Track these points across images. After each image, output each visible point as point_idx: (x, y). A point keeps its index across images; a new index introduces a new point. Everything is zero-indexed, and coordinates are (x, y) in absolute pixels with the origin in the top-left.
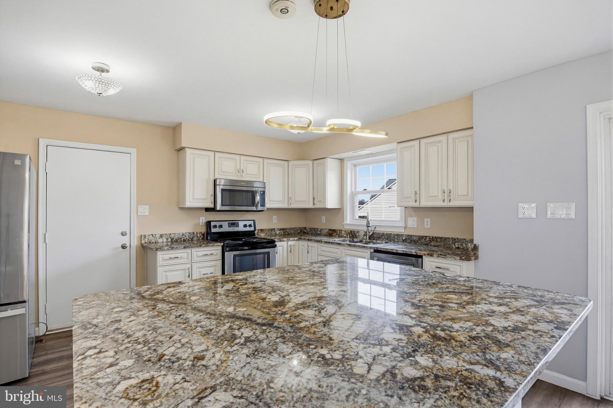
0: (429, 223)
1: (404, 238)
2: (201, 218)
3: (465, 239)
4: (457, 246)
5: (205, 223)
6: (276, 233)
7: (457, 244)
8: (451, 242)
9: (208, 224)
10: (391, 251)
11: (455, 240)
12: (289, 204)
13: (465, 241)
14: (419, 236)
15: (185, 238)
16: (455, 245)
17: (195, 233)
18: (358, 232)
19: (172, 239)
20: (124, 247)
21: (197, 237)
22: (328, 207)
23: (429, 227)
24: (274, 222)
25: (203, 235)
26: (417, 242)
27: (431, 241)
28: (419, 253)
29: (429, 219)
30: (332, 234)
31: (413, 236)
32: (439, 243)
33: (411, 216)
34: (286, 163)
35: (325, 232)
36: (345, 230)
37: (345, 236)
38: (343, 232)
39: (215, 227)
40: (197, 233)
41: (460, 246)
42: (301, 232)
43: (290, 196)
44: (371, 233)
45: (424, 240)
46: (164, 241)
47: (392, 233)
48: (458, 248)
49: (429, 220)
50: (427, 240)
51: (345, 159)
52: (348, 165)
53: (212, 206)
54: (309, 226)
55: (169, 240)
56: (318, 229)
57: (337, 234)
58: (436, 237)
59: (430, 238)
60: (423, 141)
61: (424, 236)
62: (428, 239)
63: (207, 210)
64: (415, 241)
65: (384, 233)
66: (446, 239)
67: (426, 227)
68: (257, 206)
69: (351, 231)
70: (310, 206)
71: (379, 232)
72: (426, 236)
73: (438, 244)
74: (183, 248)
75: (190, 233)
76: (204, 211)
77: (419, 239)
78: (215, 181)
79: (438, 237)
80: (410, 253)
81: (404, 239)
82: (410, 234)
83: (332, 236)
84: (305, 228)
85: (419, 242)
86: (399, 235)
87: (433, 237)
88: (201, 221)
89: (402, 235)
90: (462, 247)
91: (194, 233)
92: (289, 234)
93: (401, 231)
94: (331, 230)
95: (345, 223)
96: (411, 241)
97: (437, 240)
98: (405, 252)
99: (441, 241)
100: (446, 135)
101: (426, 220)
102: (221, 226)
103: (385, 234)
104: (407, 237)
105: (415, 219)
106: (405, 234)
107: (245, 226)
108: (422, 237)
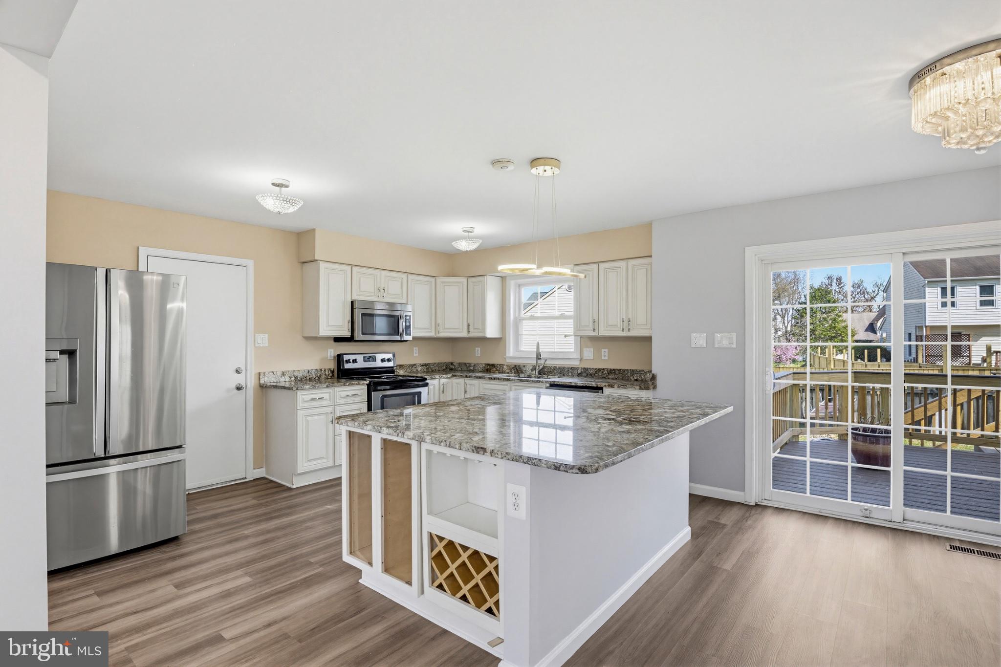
0: (607, 354)
2: (329, 350)
3: (643, 370)
4: (635, 378)
5: (334, 357)
6: (417, 370)
7: (635, 375)
8: (629, 375)
9: (339, 357)
10: (570, 384)
11: (633, 372)
12: (437, 332)
13: (643, 372)
14: (596, 369)
15: (311, 376)
16: (633, 377)
17: (323, 370)
18: (524, 366)
19: (296, 378)
20: (239, 388)
21: (326, 375)
22: (488, 337)
23: (606, 358)
24: (415, 355)
25: (333, 372)
26: (595, 374)
27: (609, 374)
28: (600, 385)
30: (490, 369)
31: (590, 368)
33: (587, 347)
34: (433, 279)
35: (479, 368)
36: (507, 364)
37: (507, 371)
38: (505, 367)
39: (348, 361)
40: (325, 370)
41: (638, 378)
42: (446, 368)
43: (439, 321)
44: (541, 367)
45: (602, 373)
46: (286, 380)
47: (566, 366)
48: (637, 380)
49: (607, 350)
51: (507, 278)
52: (512, 284)
53: (348, 334)
54: (457, 360)
55: (293, 379)
56: (470, 364)
57: (497, 370)
58: (614, 370)
59: (607, 371)
60: (602, 266)
61: (602, 369)
62: (605, 372)
63: (337, 340)
64: (591, 375)
65: (556, 367)
66: (624, 371)
67: (603, 358)
68: (401, 335)
69: (516, 366)
70: (464, 334)
71: (551, 366)
72: (604, 369)
73: (617, 376)
74: (325, 386)
75: (316, 370)
76: (332, 342)
77: (596, 372)
78: (352, 302)
79: (617, 369)
80: (589, 385)
81: (579, 372)
82: (586, 367)
83: (490, 372)
84: (452, 364)
86: (574, 368)
87: (611, 369)
88: (329, 355)
89: (577, 369)
90: (640, 379)
91: (321, 370)
92: (433, 371)
93: (576, 364)
94: (488, 364)
95: (507, 355)
96: (588, 373)
97: (615, 372)
98: (584, 385)
99: (619, 373)
100: (626, 261)
101: (603, 350)
102: (355, 361)
103: (558, 367)
104: (582, 371)
105: (592, 350)
106: (580, 366)
107: (383, 360)
108: (599, 370)
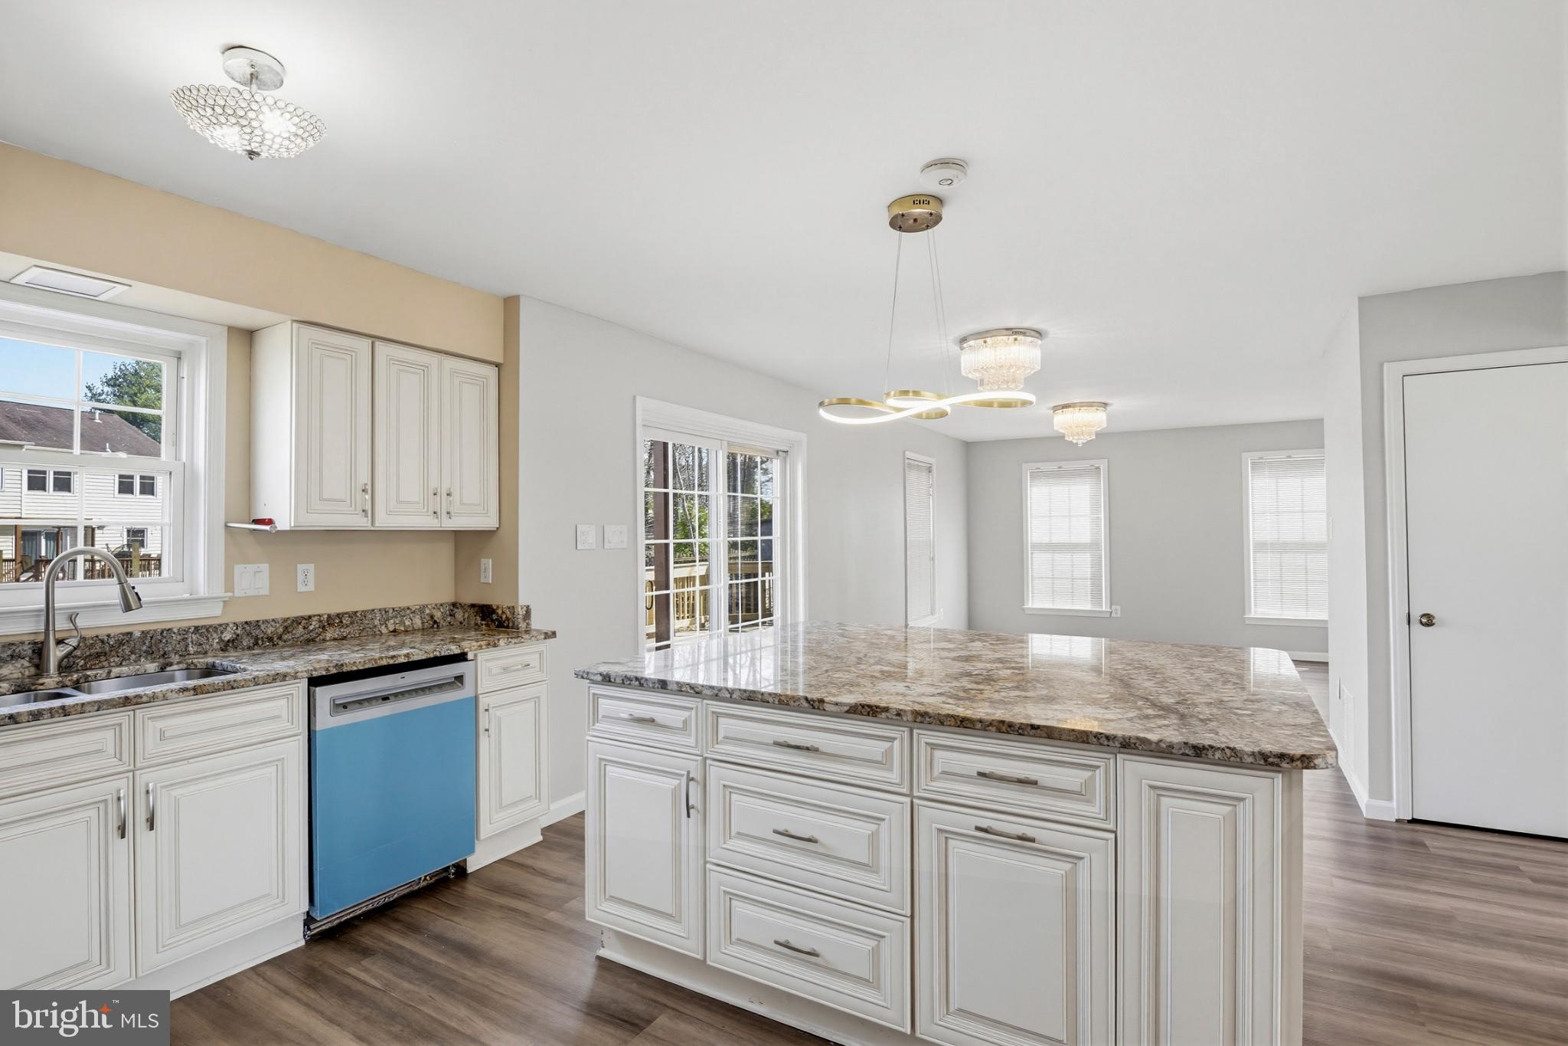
0: (312, 578)
1: (227, 636)
3: (408, 608)
4: (391, 628)
7: (392, 621)
8: (377, 622)
10: (391, 662)
11: (385, 615)
13: (408, 612)
14: (285, 620)
16: (387, 625)
23: (311, 587)
26: (280, 638)
27: (323, 627)
29: (312, 565)
31: (266, 622)
32: (347, 630)
33: (246, 560)
41: (397, 627)
45: (304, 628)
47: (175, 627)
48: (395, 632)
49: (311, 567)
50: (311, 628)
58: (338, 615)
59: (320, 621)
61: (303, 618)
62: (314, 624)
64: (270, 639)
65: (130, 634)
66: (364, 613)
67: (301, 588)
71: (102, 633)
72: (310, 617)
73: (345, 631)
77: (286, 628)
79: (346, 613)
80: (446, 654)
81: (227, 639)
82: (252, 618)
85: (285, 637)
86: (207, 628)
87: (329, 616)
89: (220, 628)
90: (403, 629)
93: (211, 613)
96: (257, 639)
97: (341, 622)
99: (352, 623)
101: (300, 567)
103: (137, 634)
104: (238, 632)
105: (265, 567)
108: (297, 621)
